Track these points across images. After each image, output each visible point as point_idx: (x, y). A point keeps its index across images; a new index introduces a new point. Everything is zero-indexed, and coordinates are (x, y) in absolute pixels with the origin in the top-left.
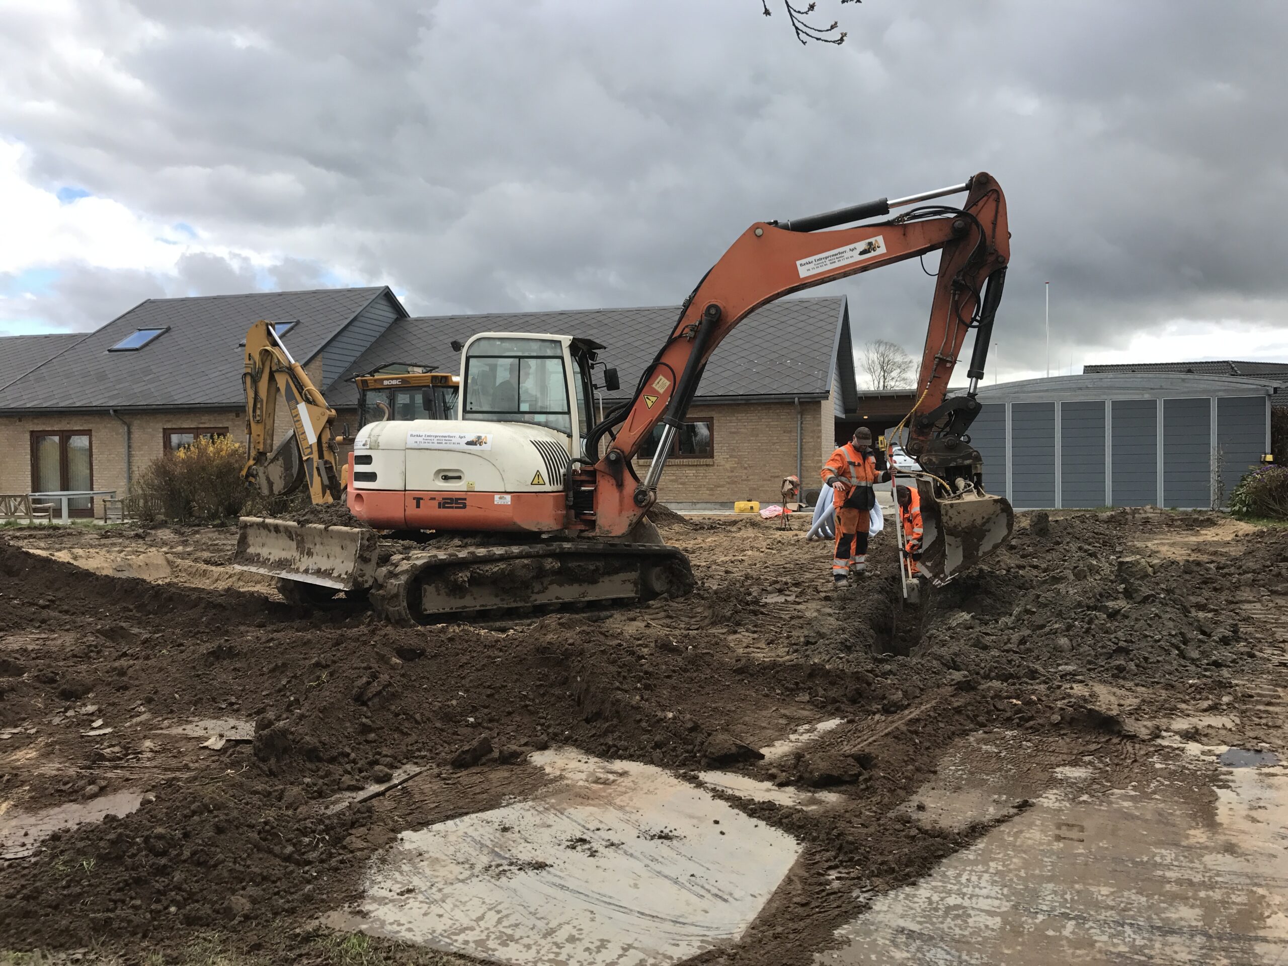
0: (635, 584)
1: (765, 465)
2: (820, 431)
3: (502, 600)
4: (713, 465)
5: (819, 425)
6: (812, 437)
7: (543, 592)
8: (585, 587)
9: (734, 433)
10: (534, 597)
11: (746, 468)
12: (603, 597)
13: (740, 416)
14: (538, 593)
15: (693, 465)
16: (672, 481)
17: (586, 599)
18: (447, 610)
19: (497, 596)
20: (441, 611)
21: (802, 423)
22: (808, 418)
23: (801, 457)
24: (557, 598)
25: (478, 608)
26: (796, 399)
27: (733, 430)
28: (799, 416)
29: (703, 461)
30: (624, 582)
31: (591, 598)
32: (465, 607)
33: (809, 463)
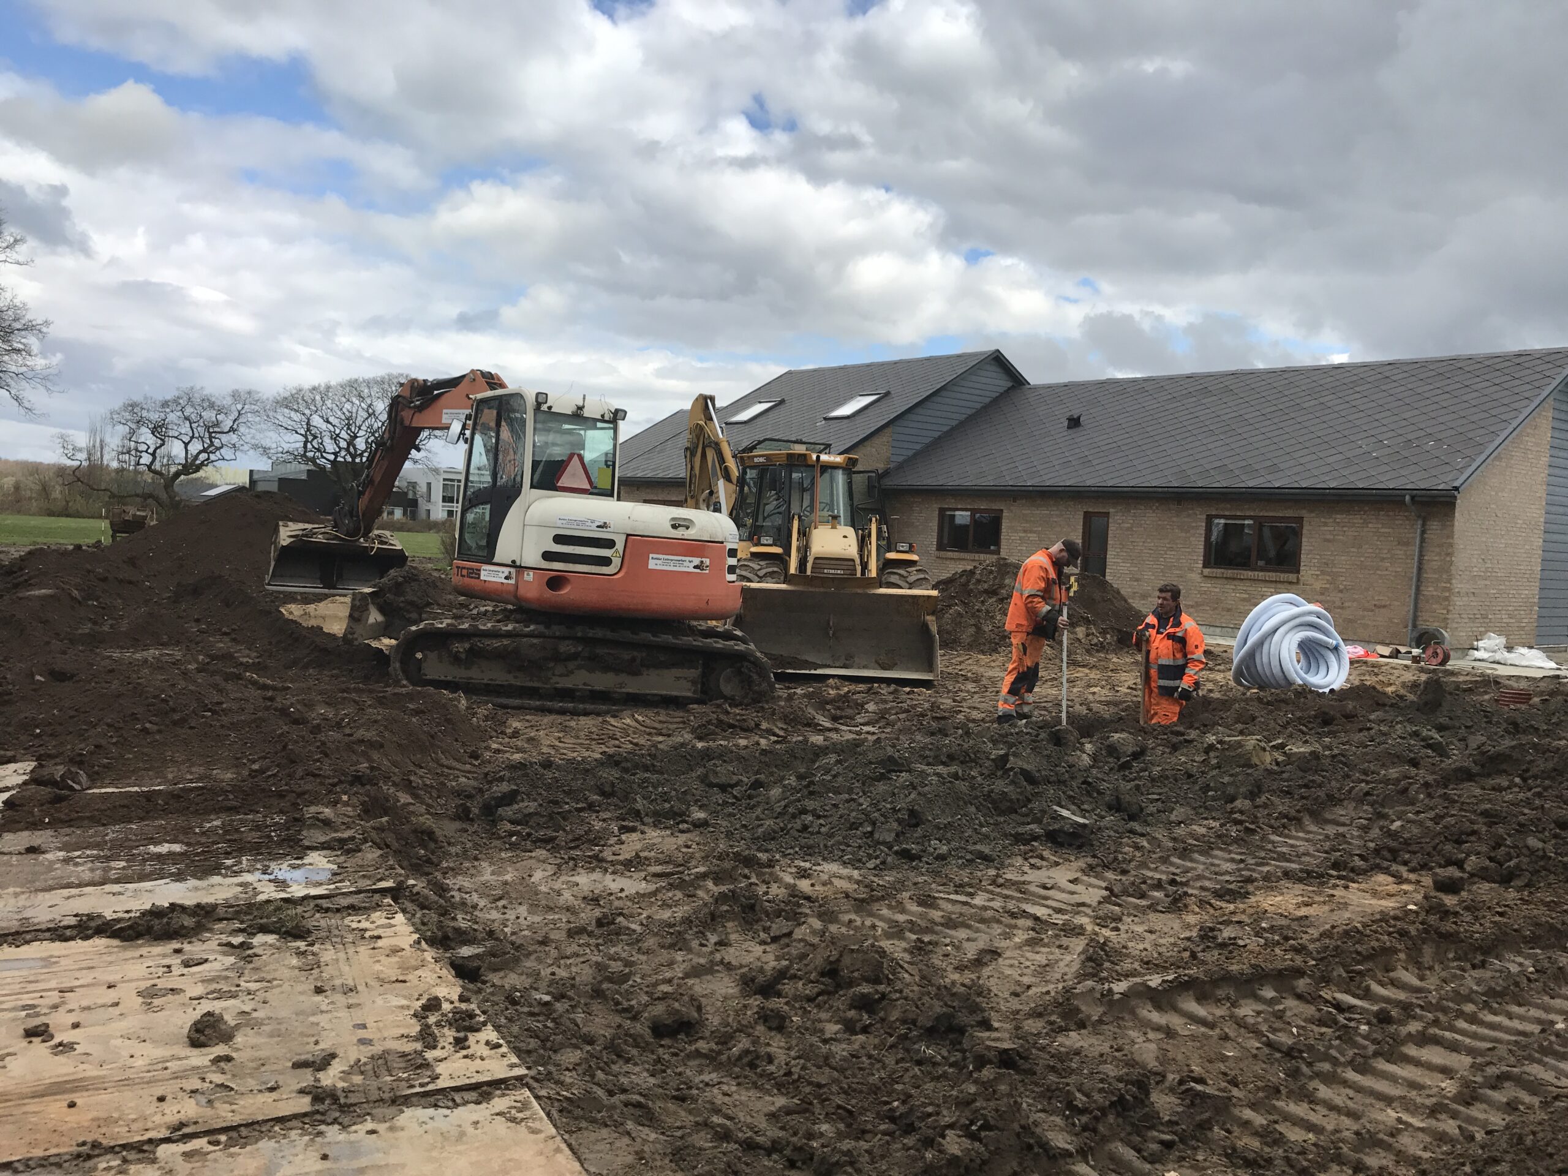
0: (694, 682)
1: (1367, 589)
2: (1451, 545)
3: (516, 677)
4: (1298, 583)
5: (1451, 536)
6: (1439, 554)
7: (567, 675)
8: (623, 678)
9: (1328, 541)
10: (555, 679)
11: (1341, 591)
12: (648, 692)
13: (1339, 517)
14: (560, 676)
15: (1272, 582)
16: (1244, 600)
17: (624, 690)
18: (449, 678)
19: (509, 672)
20: (443, 678)
21: (1423, 532)
22: (1434, 525)
23: (1418, 580)
24: (585, 684)
25: (485, 681)
26: (1407, 498)
27: (1328, 537)
28: (1420, 522)
29: (1283, 576)
30: (678, 678)
31: (631, 691)
32: (471, 678)
33: (1429, 590)
